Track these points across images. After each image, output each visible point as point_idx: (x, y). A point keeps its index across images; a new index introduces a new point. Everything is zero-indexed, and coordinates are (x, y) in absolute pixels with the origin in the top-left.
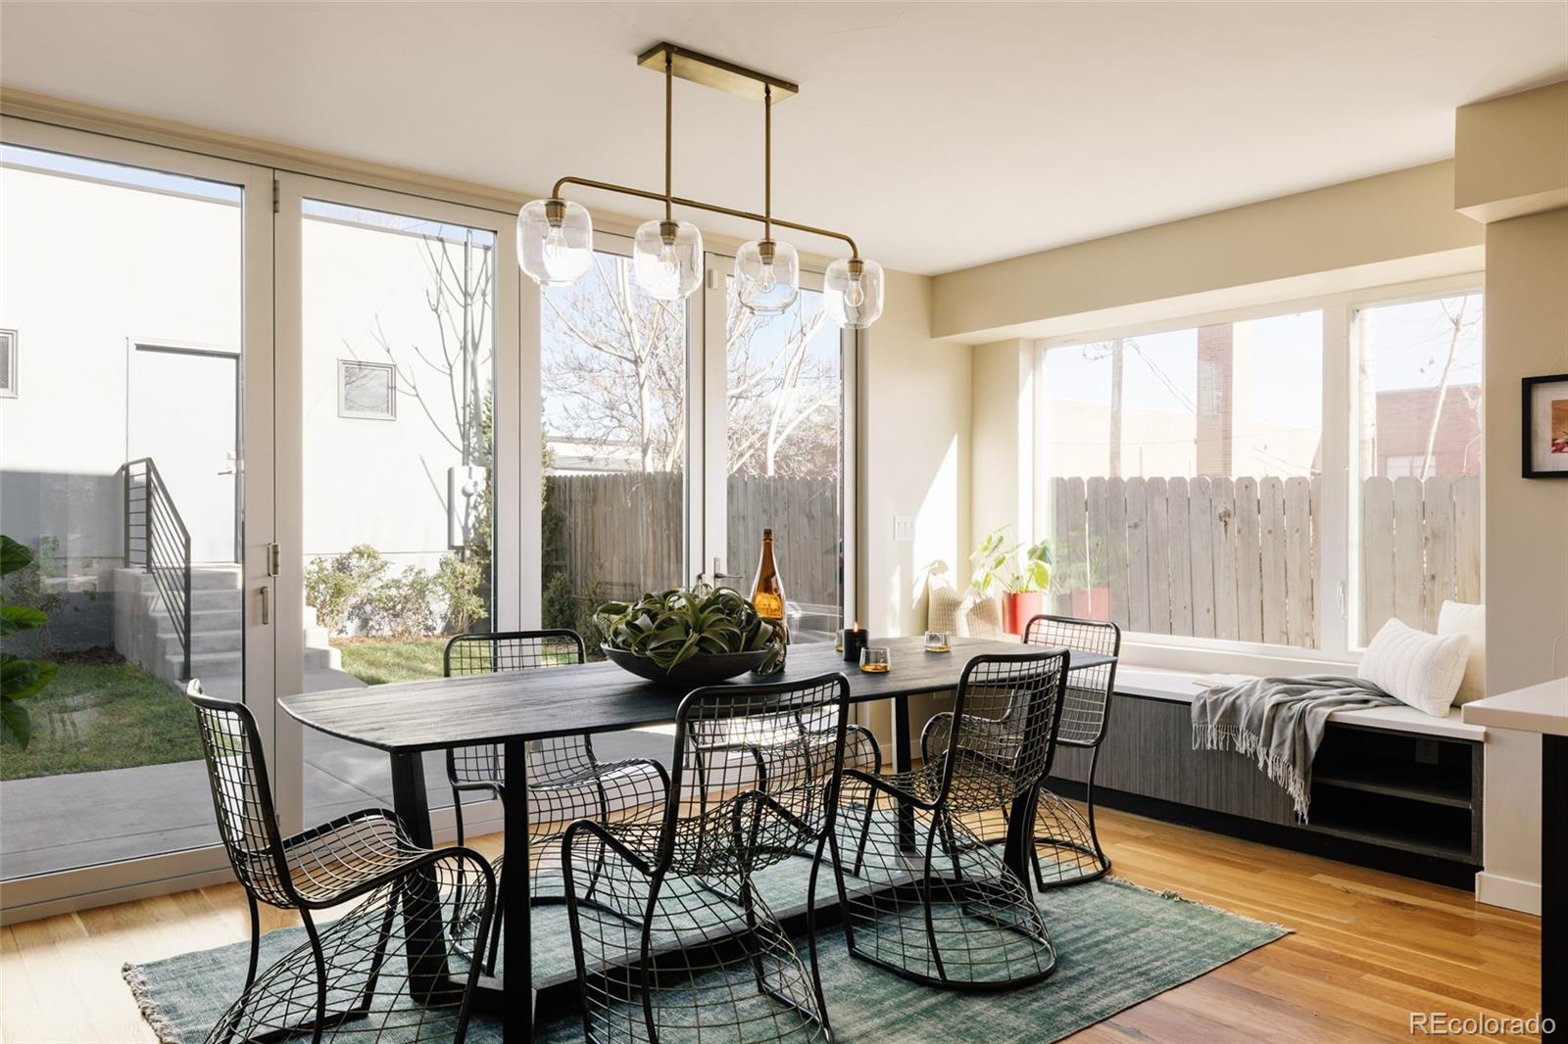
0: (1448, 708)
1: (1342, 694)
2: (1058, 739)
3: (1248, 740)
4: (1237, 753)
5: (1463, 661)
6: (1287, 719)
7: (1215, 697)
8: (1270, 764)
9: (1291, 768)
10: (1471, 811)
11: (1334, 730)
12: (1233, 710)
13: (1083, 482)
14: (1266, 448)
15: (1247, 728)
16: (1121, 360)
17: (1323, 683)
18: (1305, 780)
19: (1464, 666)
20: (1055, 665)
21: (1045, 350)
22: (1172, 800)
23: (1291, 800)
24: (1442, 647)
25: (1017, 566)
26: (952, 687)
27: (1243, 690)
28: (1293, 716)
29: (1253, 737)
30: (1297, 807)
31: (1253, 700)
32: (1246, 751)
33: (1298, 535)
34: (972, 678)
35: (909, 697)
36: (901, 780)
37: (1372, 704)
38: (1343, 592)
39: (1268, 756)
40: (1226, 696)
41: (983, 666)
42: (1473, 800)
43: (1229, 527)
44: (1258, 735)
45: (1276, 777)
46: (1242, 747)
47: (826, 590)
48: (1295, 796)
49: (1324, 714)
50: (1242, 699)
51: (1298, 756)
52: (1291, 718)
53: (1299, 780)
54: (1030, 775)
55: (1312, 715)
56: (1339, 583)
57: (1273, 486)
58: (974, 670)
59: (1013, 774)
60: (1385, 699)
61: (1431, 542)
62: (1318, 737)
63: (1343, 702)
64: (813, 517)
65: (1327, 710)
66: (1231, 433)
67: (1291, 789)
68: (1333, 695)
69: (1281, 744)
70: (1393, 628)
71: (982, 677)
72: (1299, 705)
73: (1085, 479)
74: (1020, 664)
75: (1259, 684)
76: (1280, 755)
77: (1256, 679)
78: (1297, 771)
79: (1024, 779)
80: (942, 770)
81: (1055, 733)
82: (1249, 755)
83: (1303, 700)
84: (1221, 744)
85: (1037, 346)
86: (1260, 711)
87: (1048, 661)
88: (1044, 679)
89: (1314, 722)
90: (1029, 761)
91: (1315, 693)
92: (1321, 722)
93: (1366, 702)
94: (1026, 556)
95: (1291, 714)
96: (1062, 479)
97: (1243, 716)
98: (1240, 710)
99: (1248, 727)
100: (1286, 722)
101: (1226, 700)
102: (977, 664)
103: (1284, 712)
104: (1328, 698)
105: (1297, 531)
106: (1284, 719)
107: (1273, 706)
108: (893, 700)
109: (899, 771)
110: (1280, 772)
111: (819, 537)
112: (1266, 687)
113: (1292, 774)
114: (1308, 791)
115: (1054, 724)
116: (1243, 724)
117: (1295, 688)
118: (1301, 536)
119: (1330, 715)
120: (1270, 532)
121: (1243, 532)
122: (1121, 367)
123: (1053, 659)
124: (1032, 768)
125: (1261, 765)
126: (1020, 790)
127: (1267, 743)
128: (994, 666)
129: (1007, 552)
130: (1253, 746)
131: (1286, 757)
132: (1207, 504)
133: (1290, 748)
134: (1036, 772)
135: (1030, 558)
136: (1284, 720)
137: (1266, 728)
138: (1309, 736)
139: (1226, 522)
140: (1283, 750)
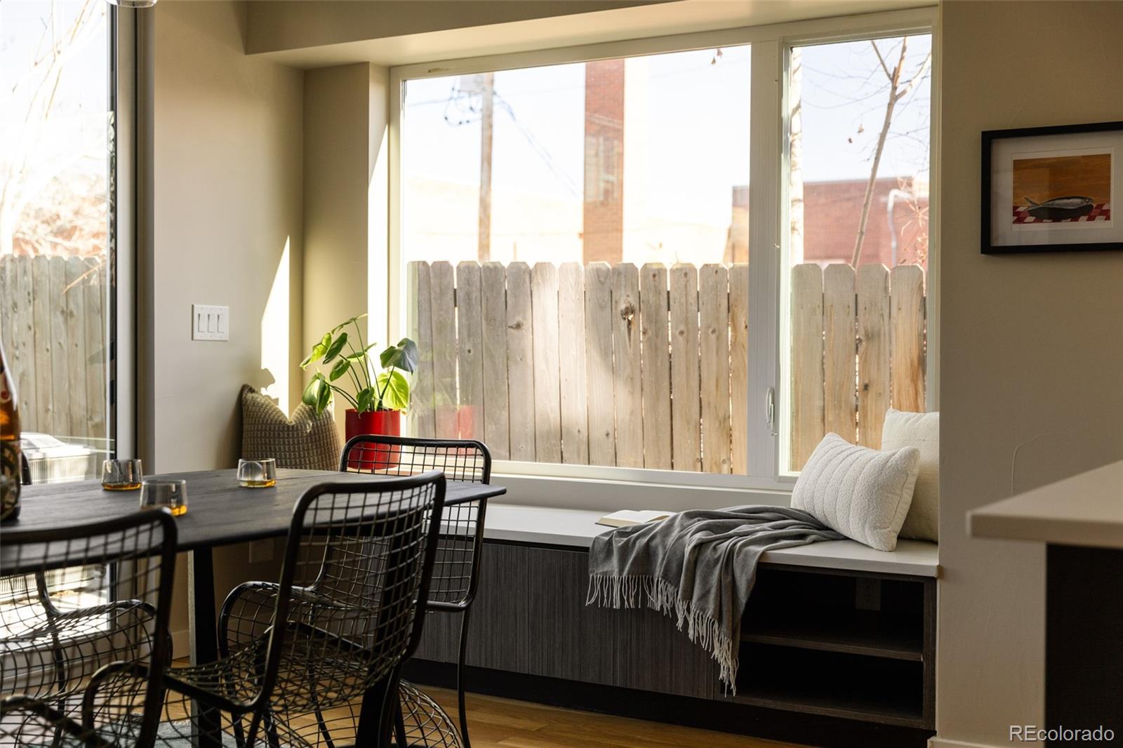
0: (895, 541)
1: (775, 528)
2: (430, 602)
3: (665, 593)
4: (652, 611)
5: (912, 480)
6: (712, 562)
7: (625, 539)
8: (691, 622)
9: (716, 625)
10: (921, 664)
11: (767, 572)
12: (648, 554)
13: (452, 268)
14: (661, 245)
15: (663, 577)
16: (491, 126)
17: (753, 516)
18: (733, 639)
19: (913, 486)
20: (423, 497)
21: (405, 81)
22: (570, 678)
23: (716, 666)
24: (889, 464)
25: (367, 376)
26: (278, 534)
27: (658, 529)
28: (720, 556)
29: (671, 589)
30: (723, 674)
31: (671, 541)
32: (662, 607)
33: (713, 337)
34: (308, 519)
35: (215, 551)
36: (203, 673)
37: (809, 539)
38: (773, 403)
39: (689, 613)
40: (638, 538)
41: (325, 500)
42: (925, 650)
43: (632, 327)
44: (677, 585)
45: (698, 638)
46: (657, 601)
47: (91, 419)
48: (721, 660)
49: (756, 553)
50: (657, 540)
51: (725, 609)
52: (717, 561)
53: (726, 641)
54: (391, 655)
55: (742, 556)
56: (768, 389)
57: (686, 274)
58: (313, 505)
59: (366, 655)
60: (823, 533)
61: (864, 343)
62: (749, 582)
63: (776, 539)
64: (71, 314)
65: (761, 549)
66: (621, 225)
67: (716, 652)
68: (764, 529)
69: (704, 596)
70: (832, 442)
71: (324, 517)
72: (727, 543)
73: (454, 264)
74: (377, 495)
75: (678, 521)
76: (704, 610)
77: (672, 514)
78: (724, 629)
79: (383, 661)
80: (264, 657)
81: (424, 596)
82: (665, 612)
83: (730, 537)
84: (632, 601)
85: (394, 74)
86: (679, 553)
87: (417, 491)
88: (411, 517)
89: (744, 566)
90: (390, 633)
91: (744, 528)
92: (753, 563)
93: (801, 536)
94: (378, 362)
95: (716, 556)
96: (424, 263)
97: (660, 560)
98: (655, 554)
99: (665, 576)
100: (710, 566)
101: (638, 543)
102: (317, 497)
103: (708, 553)
104: (760, 534)
105: (714, 332)
106: (709, 561)
107: (695, 547)
108: (191, 554)
109: (199, 662)
110: (703, 631)
111: (81, 343)
112: (685, 524)
113: (717, 632)
114: (736, 653)
115: (423, 580)
116: (658, 572)
117: (720, 524)
118: (718, 338)
119: (763, 554)
120: (682, 333)
121: (650, 333)
122: (491, 138)
123: (424, 488)
124: (394, 643)
125: (680, 623)
126: (376, 676)
127: (688, 596)
128: (341, 499)
129: (354, 356)
130: (670, 599)
131: (710, 613)
132: (607, 297)
133: (716, 599)
134: (399, 649)
135: (384, 365)
136: (708, 565)
137: (686, 575)
138: (738, 583)
139: (630, 323)
140: (707, 602)
